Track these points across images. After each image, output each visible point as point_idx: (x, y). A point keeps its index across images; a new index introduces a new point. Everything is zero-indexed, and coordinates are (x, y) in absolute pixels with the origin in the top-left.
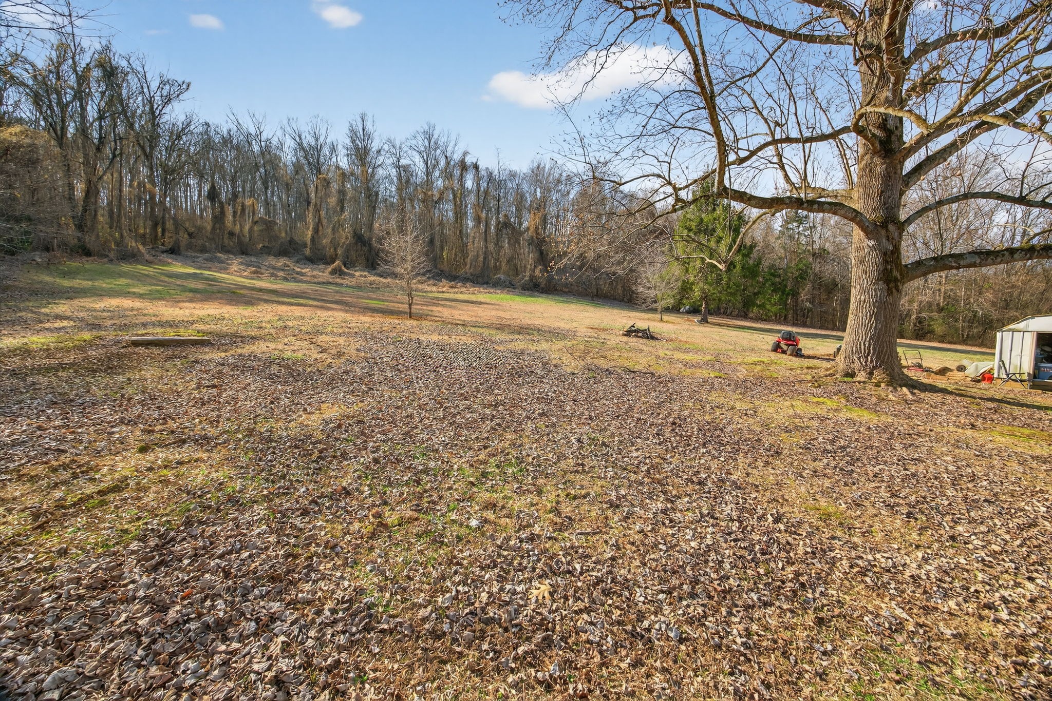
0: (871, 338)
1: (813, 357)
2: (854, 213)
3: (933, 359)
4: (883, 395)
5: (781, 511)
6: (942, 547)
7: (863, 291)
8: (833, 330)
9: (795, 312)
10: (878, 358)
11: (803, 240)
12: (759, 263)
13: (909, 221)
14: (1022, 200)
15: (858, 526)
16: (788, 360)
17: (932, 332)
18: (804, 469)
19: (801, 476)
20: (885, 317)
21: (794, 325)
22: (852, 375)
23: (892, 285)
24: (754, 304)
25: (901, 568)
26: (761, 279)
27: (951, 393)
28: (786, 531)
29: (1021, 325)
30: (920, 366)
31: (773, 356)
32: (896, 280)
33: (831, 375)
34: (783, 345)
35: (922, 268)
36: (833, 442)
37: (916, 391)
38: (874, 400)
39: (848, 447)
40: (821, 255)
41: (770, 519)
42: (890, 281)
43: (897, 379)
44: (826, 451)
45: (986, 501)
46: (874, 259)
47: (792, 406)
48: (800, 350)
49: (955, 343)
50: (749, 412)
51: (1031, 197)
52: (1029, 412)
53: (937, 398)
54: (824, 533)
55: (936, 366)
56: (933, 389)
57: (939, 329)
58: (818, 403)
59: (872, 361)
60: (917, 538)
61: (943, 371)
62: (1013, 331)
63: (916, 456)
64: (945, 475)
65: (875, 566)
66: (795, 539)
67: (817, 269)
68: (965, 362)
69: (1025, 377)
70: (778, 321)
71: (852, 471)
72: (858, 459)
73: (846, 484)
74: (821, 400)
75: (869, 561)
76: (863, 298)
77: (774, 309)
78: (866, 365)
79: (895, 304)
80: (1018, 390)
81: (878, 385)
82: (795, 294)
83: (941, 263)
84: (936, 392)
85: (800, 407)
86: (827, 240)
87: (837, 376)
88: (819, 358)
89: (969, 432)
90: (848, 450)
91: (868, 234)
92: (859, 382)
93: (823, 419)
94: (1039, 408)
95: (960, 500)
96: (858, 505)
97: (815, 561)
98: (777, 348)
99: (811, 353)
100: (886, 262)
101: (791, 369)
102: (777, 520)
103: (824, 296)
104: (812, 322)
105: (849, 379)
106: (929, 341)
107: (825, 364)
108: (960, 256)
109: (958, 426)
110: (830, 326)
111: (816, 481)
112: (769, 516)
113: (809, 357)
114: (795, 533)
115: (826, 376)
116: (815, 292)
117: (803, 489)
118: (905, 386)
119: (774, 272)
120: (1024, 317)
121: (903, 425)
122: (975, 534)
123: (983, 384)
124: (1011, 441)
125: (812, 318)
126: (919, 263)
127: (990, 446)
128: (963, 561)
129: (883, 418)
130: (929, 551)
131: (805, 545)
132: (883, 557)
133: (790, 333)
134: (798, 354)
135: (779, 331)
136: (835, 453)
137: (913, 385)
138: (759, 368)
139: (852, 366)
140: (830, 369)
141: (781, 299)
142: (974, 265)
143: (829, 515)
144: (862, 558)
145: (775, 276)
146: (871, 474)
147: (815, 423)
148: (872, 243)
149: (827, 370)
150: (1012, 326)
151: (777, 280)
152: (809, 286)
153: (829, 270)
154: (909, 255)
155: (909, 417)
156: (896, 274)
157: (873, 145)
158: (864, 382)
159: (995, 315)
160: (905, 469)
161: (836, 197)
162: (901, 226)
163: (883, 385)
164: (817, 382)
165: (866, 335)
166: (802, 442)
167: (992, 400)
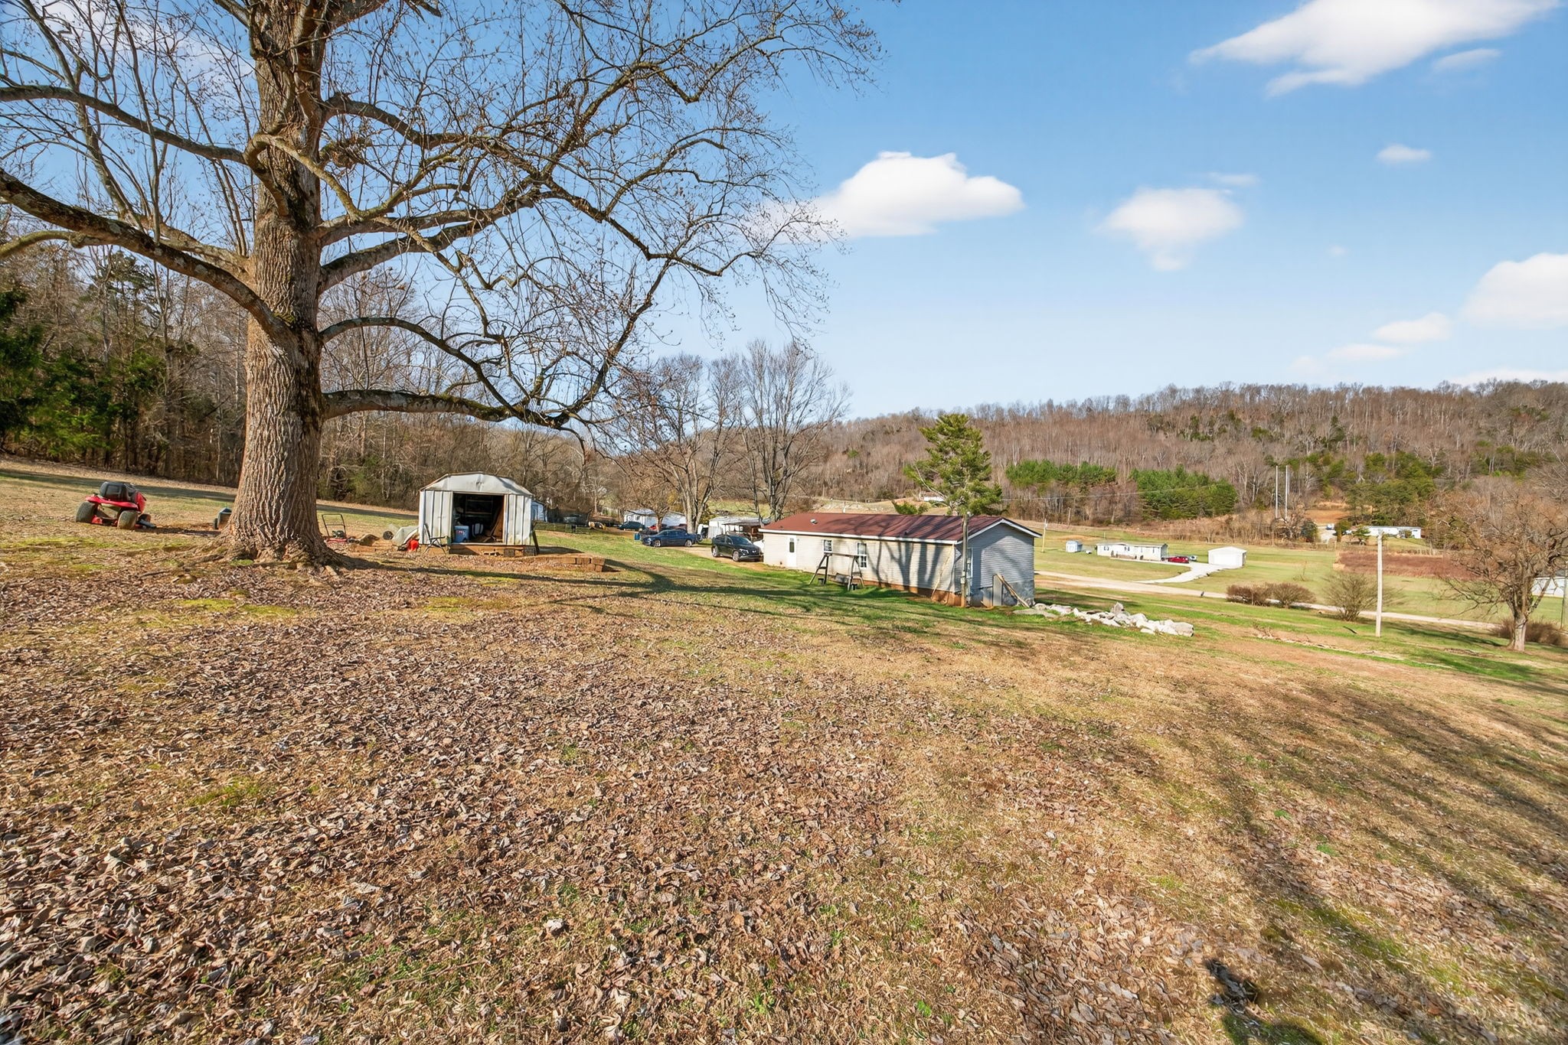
0: (281, 497)
1: (175, 530)
2: (250, 297)
3: (359, 526)
4: (301, 579)
5: (137, 834)
6: (399, 768)
7: (265, 423)
8: (208, 482)
9: (131, 448)
10: (291, 527)
11: (148, 319)
12: (35, 340)
13: (329, 333)
14: (442, 344)
15: (289, 791)
16: (119, 537)
17: (351, 490)
18: (180, 733)
19: (175, 748)
20: (300, 465)
21: (128, 471)
22: (252, 555)
23: (308, 419)
24: (21, 423)
25: (355, 824)
26: (40, 373)
27: (381, 567)
28: (153, 869)
29: (440, 484)
30: (342, 535)
31: (84, 531)
32: (314, 413)
33: (214, 558)
34: (106, 506)
35: (347, 401)
36: (230, 670)
37: (343, 570)
38: (289, 590)
39: (259, 671)
40: (183, 352)
41: (111, 862)
42: (306, 414)
43: (319, 555)
44: (219, 689)
45: (432, 690)
46: (282, 377)
47: (140, 622)
48: (145, 517)
49: (377, 505)
50: (26, 655)
51: (450, 343)
52: (451, 578)
53: (367, 574)
54: (232, 832)
55: (361, 536)
56: (361, 564)
57: (360, 486)
58: (195, 610)
59: (282, 531)
60: (369, 770)
61: (369, 540)
62: (435, 490)
63: (355, 658)
64: (389, 673)
65: (322, 840)
66: (175, 874)
67: (177, 374)
68: (391, 528)
69: (445, 541)
70: (92, 465)
71: (269, 707)
72: (276, 687)
73: (262, 732)
74: (201, 602)
75: (312, 839)
76: (266, 433)
77: (79, 438)
78: (274, 538)
79: (313, 448)
80: (440, 557)
81: (292, 566)
82: (130, 415)
83: (368, 399)
84: (366, 568)
85: (156, 622)
86: (192, 330)
87: (228, 559)
88: (187, 532)
89: (405, 613)
90: (258, 675)
91: (274, 337)
92: (264, 565)
93: (208, 635)
94: (459, 573)
95: (407, 699)
96: (285, 758)
97: (221, 893)
98: (91, 514)
99: (170, 522)
100: (299, 384)
101: (131, 555)
102: (127, 858)
103: (191, 425)
104: (167, 469)
105: (248, 562)
106: (350, 501)
107: (200, 541)
108: (386, 394)
109: (393, 608)
110: (205, 477)
111: (207, 747)
112: (108, 859)
113: (165, 530)
114: (175, 862)
115: (206, 560)
116: (172, 415)
117: (182, 771)
118: (329, 563)
119: (75, 365)
120: (441, 476)
121: (332, 619)
122: (427, 734)
123: (410, 553)
124: (442, 614)
125: (166, 462)
126: (342, 395)
127: (427, 624)
128: (420, 774)
129: (305, 613)
130: (385, 781)
131: (198, 873)
132: (330, 821)
133: (123, 487)
134: (142, 524)
135: (95, 483)
136: (237, 686)
137: (338, 561)
138: (45, 557)
139: (252, 540)
140: (212, 548)
141: (94, 420)
142: (400, 409)
143: (239, 797)
144: (300, 839)
145: (80, 373)
146: (299, 702)
147: (194, 645)
148: (279, 351)
149: (206, 550)
150: (433, 485)
151: (87, 381)
152: (160, 404)
153: (200, 385)
154: (330, 382)
155: (339, 606)
156: (314, 404)
157: (278, 202)
158: (272, 565)
159: (415, 471)
160: (344, 680)
161: (217, 259)
162: (320, 338)
163: (299, 566)
164: (188, 572)
165: (273, 492)
166: (171, 684)
167: (420, 570)
